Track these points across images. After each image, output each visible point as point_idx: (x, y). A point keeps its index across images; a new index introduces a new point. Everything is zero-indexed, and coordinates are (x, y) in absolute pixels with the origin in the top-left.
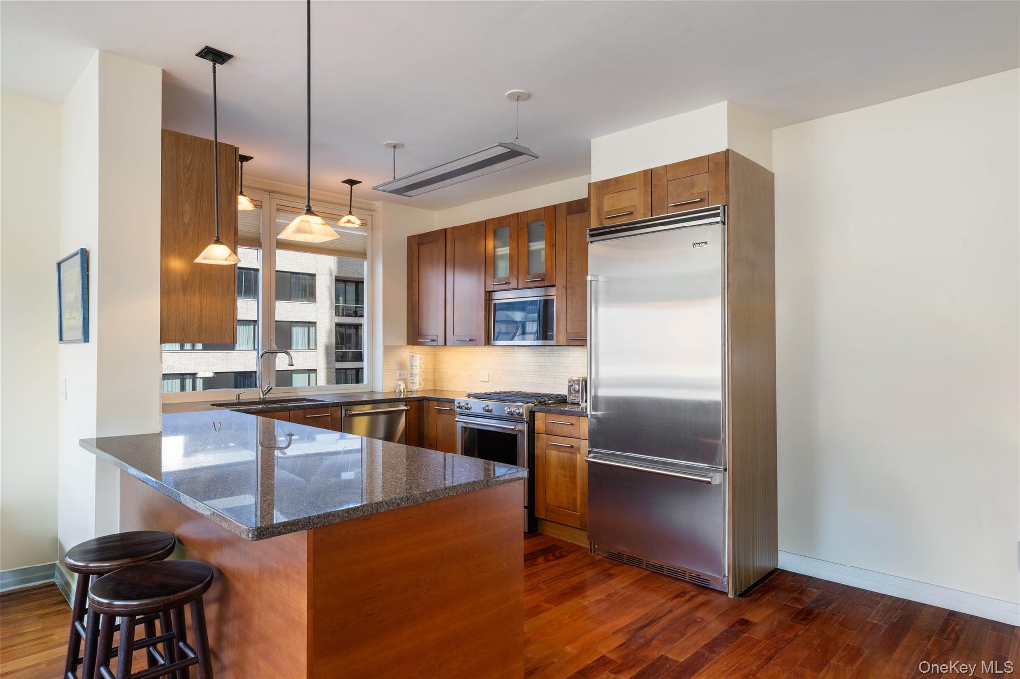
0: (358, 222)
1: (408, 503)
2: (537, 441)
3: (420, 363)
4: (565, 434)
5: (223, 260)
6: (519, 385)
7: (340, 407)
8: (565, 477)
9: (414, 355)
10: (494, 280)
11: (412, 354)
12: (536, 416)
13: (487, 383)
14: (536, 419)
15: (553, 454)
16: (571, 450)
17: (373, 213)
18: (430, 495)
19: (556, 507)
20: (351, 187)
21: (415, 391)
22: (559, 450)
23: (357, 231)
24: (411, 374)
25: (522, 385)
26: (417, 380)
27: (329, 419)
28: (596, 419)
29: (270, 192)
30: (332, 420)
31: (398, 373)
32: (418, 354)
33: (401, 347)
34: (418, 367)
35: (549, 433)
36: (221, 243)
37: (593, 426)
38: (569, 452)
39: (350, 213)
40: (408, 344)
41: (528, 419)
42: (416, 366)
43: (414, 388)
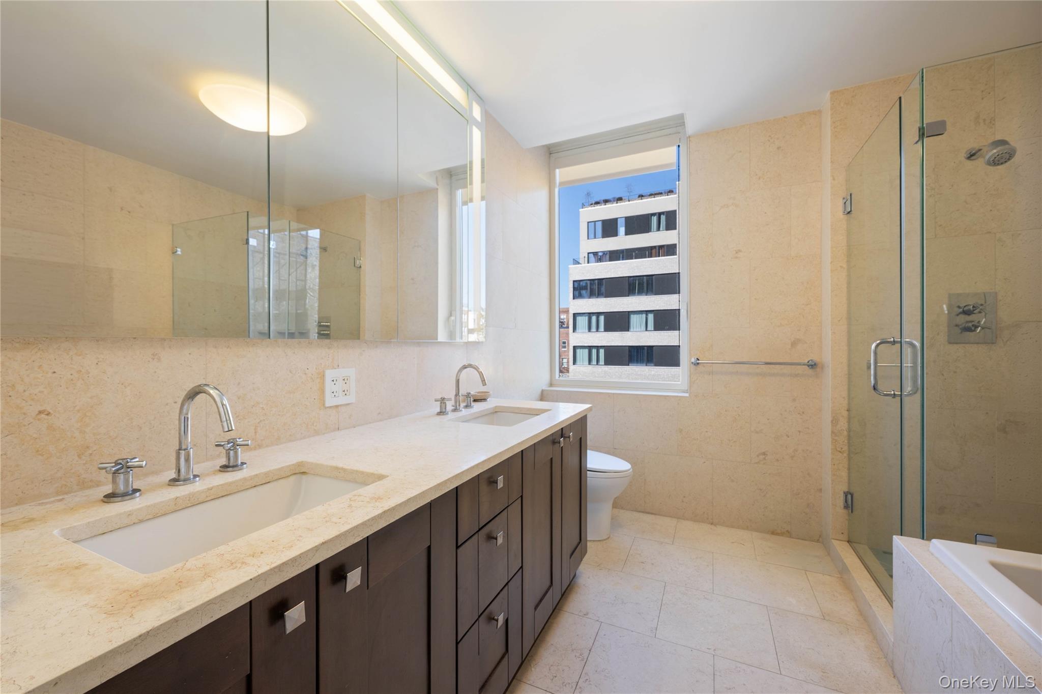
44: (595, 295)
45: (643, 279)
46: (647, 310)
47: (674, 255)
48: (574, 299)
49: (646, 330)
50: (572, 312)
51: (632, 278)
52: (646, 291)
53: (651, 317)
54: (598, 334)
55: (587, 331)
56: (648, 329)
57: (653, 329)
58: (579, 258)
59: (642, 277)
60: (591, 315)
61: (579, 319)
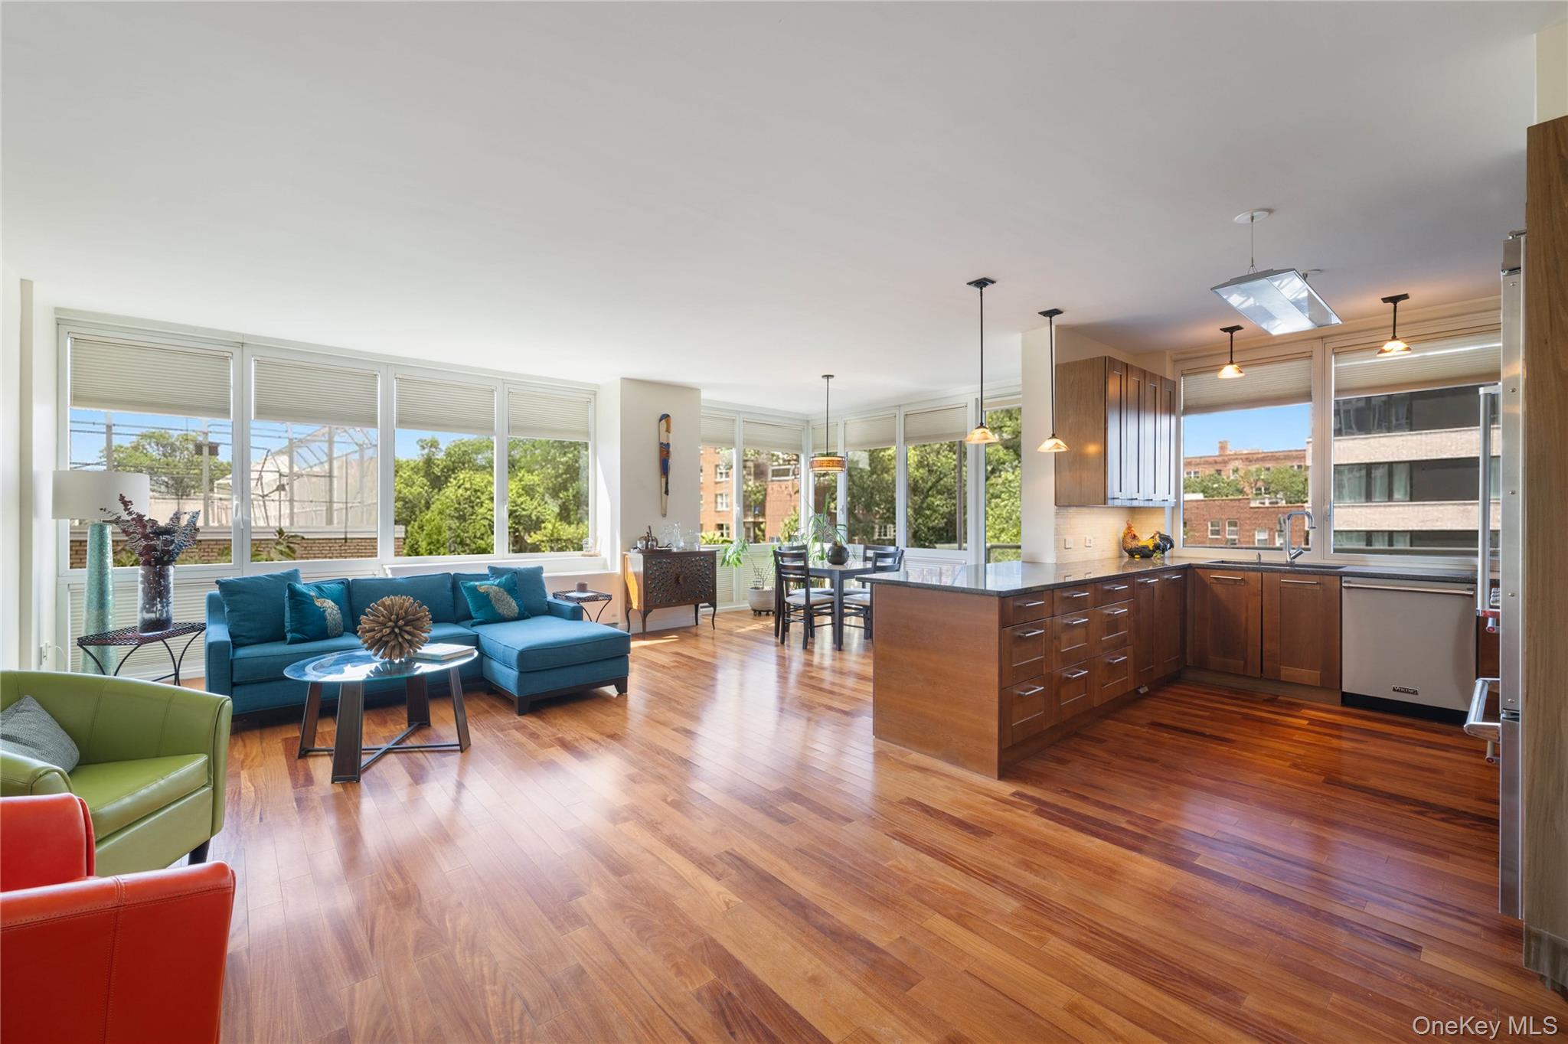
0: (1403, 346)
7: (1338, 578)
20: (1395, 304)
27: (1317, 588)
30: (1324, 590)
39: (1394, 338)
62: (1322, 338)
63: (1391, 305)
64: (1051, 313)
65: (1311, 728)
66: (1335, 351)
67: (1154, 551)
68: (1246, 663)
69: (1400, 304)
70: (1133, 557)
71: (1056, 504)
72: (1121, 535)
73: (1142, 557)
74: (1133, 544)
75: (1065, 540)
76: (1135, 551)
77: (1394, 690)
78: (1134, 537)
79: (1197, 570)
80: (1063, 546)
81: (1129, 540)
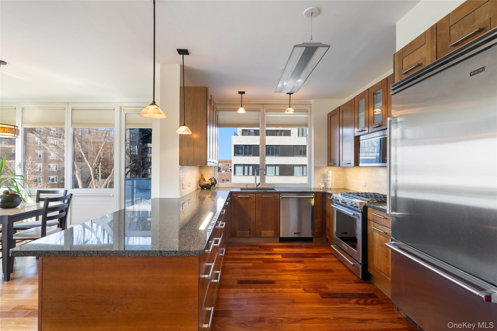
0: (293, 110)
1: (98, 255)
2: (369, 225)
3: (332, 175)
4: (382, 224)
5: (182, 132)
6: (380, 189)
7: (279, 194)
8: (383, 252)
9: (329, 171)
10: (358, 129)
11: (328, 171)
12: (368, 209)
13: (365, 187)
14: (368, 211)
15: (376, 235)
16: (386, 235)
17: (311, 106)
18: (114, 253)
19: (378, 269)
20: (290, 95)
21: (329, 189)
22: (380, 233)
23: (293, 115)
24: (327, 180)
25: (382, 190)
26: (330, 183)
27: (273, 198)
28: (396, 218)
29: (263, 105)
30: (275, 199)
31: (322, 179)
32: (331, 171)
33: (324, 167)
34: (331, 177)
35: (374, 221)
36: (185, 126)
37: (394, 222)
38: (385, 236)
39: (290, 107)
40: (328, 166)
41: (362, 211)
42: (329, 176)
43: (329, 187)
44: (247, 154)
45: (274, 147)
46: (275, 164)
47: (289, 136)
48: (234, 156)
49: (275, 175)
50: (233, 163)
51: (268, 146)
52: (275, 154)
53: (278, 168)
54: (248, 177)
55: (242, 175)
56: (276, 175)
57: (278, 175)
58: (237, 132)
59: (273, 146)
60: (245, 165)
61: (237, 168)
62: (263, 104)
63: (289, 95)
64: (183, 52)
65: (284, 259)
66: (267, 110)
67: (211, 186)
68: (250, 232)
69: (291, 95)
70: (203, 189)
71: (180, 165)
72: (198, 179)
73: (207, 189)
74: (203, 183)
75: (183, 184)
76: (205, 186)
77: (294, 234)
78: (204, 180)
79: (232, 194)
80: (182, 188)
81: (202, 181)
